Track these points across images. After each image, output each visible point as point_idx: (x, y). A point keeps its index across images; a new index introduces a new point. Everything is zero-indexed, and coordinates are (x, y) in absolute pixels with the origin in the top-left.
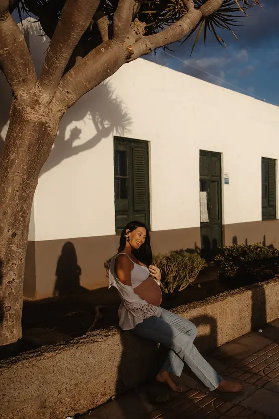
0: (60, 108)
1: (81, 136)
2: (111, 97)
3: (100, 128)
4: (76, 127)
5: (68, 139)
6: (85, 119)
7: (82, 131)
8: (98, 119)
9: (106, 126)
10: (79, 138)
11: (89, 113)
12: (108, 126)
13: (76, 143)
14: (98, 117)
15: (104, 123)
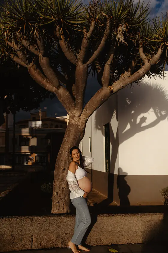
0: (84, 117)
1: (146, 121)
2: (166, 98)
3: (159, 115)
4: (143, 116)
5: (139, 123)
6: (149, 112)
7: (147, 118)
8: (158, 111)
9: (163, 114)
10: (146, 122)
11: (151, 108)
12: (165, 114)
13: (143, 125)
14: (158, 110)
15: (162, 112)
